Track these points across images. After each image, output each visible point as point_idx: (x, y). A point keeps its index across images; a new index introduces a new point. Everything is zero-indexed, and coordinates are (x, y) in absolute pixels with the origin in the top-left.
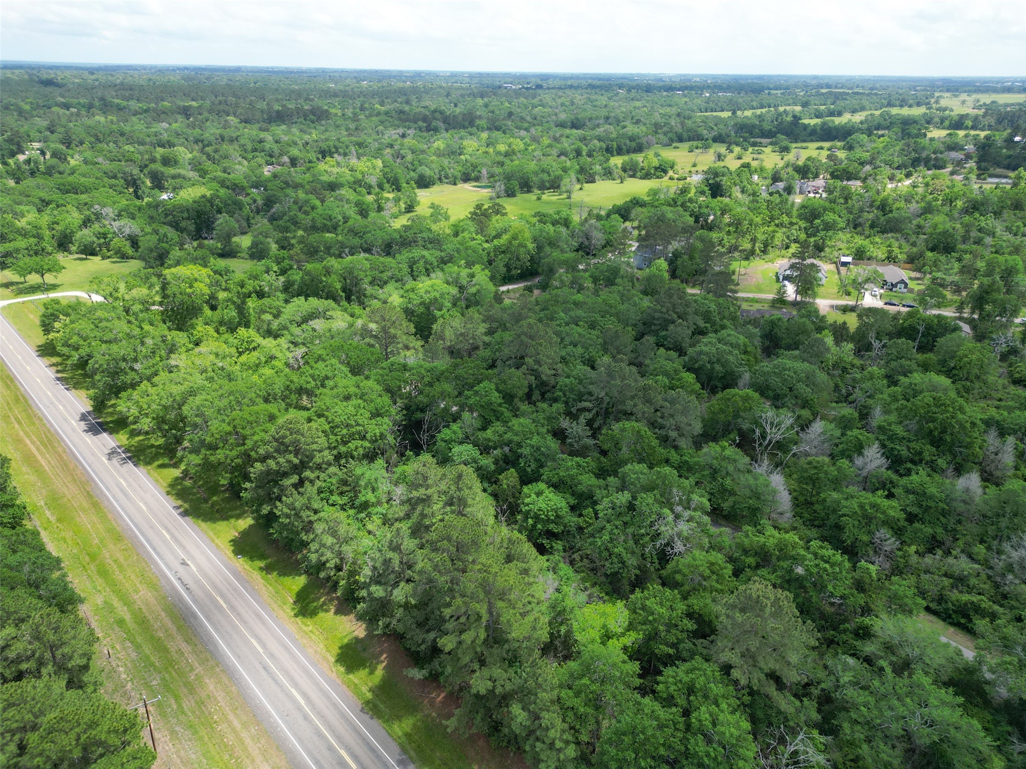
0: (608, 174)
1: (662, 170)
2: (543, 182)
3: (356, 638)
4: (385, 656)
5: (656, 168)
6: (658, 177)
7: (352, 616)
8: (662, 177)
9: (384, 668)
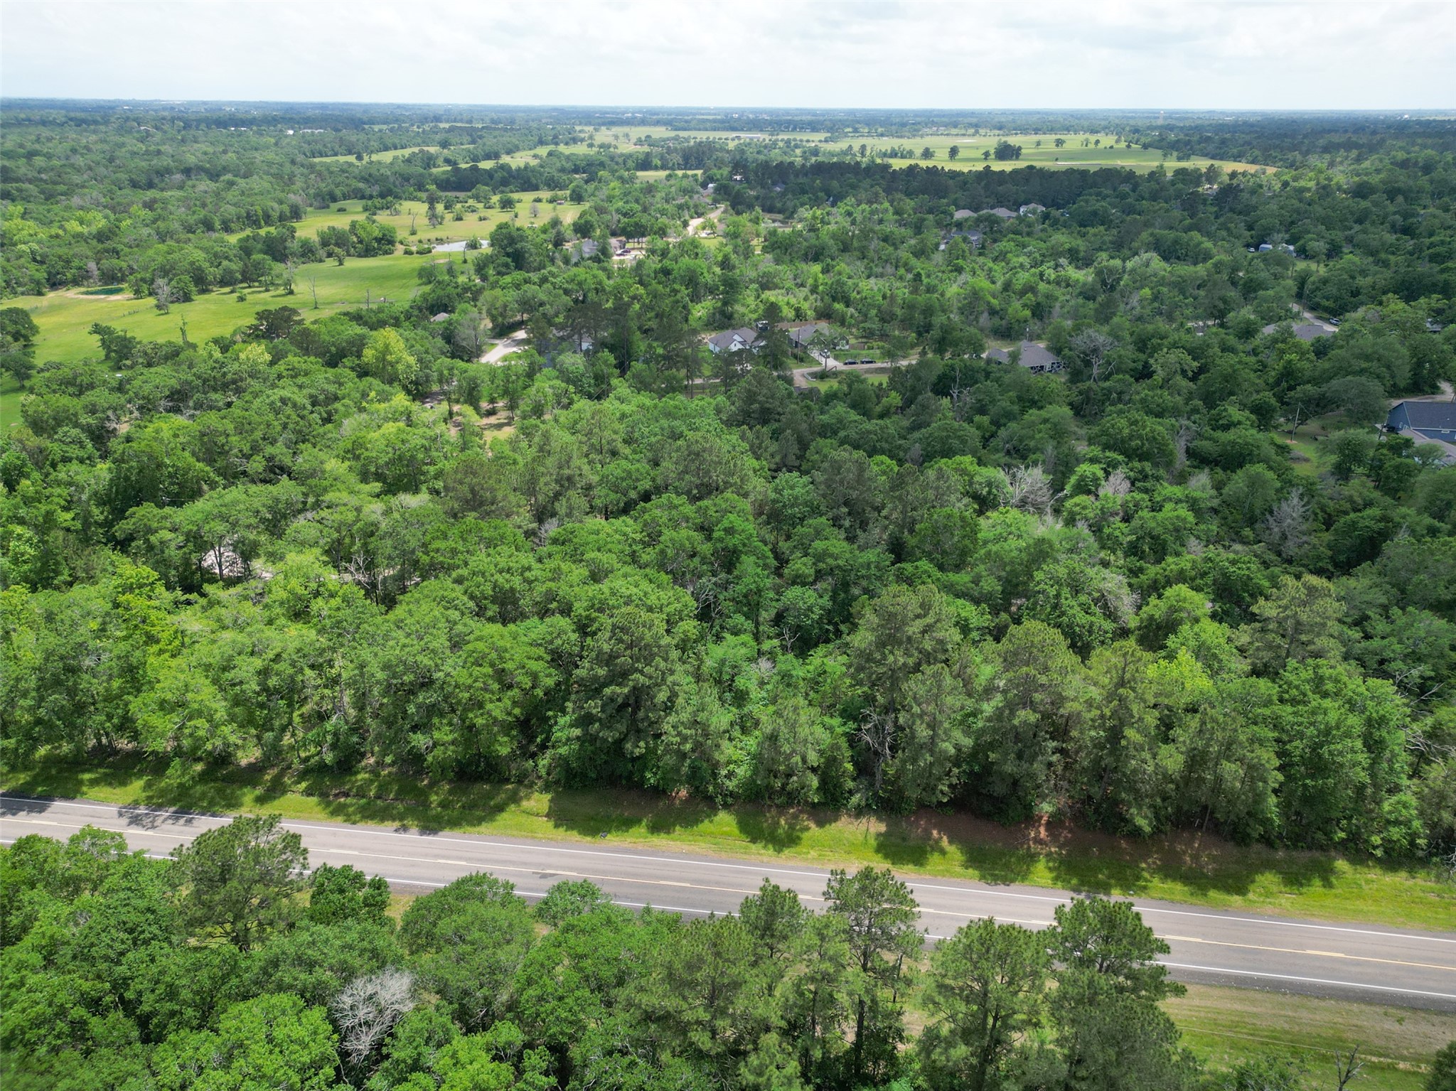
0: (307, 252)
1: (384, 243)
2: (228, 272)
3: (879, 835)
4: (935, 833)
5: (378, 240)
6: (386, 253)
7: (844, 819)
8: (391, 253)
9: (950, 842)
